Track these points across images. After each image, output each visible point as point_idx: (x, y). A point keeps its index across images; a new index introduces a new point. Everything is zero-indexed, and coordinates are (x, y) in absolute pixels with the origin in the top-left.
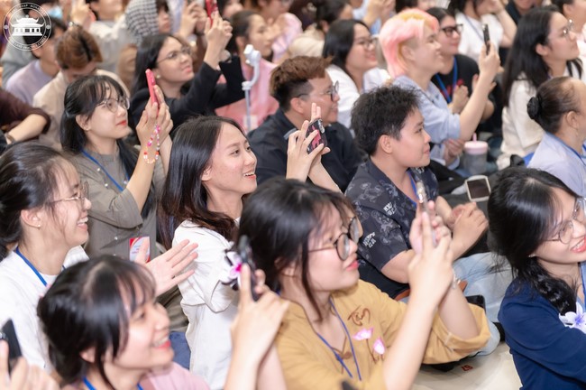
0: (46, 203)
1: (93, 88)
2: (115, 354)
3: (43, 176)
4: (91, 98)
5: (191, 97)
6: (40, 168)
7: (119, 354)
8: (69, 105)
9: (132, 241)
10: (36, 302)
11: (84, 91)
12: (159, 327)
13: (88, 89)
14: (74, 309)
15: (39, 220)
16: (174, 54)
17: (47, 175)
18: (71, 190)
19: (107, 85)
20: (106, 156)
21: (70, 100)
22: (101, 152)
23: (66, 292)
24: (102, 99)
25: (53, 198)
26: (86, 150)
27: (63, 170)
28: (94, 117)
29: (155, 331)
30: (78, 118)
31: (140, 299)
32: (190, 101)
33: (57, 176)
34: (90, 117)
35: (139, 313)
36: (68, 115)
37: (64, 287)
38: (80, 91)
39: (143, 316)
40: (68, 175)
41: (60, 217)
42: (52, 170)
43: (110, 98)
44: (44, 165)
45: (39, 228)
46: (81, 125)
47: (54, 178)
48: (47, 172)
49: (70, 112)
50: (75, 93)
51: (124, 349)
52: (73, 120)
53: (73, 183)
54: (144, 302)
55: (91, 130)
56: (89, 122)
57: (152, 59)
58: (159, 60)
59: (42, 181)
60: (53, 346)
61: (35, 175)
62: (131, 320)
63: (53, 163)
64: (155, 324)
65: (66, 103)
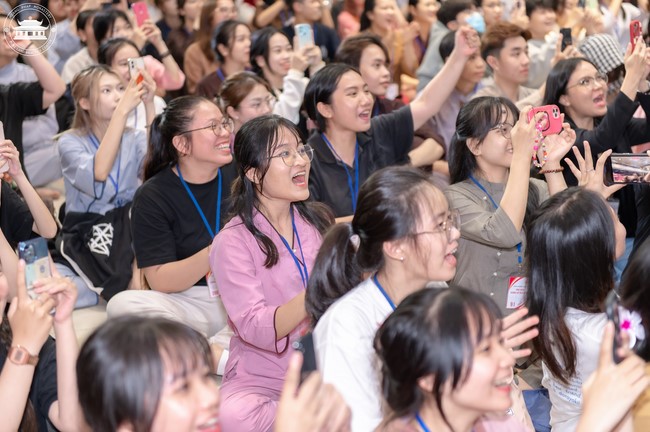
0: (409, 236)
1: (488, 110)
2: (454, 385)
3: (405, 205)
4: (484, 121)
5: (602, 130)
6: (402, 197)
7: (459, 384)
8: (461, 126)
9: (512, 280)
10: (376, 327)
11: (479, 112)
12: (503, 364)
13: (483, 111)
14: (415, 334)
15: (403, 251)
16: (587, 80)
17: (409, 205)
18: (435, 219)
19: (503, 109)
20: (495, 184)
21: (462, 121)
22: (490, 180)
23: (409, 314)
24: (497, 123)
25: (415, 230)
26: (474, 176)
27: (427, 199)
28: (487, 141)
29: (498, 368)
30: (469, 141)
31: (487, 330)
32: (601, 134)
33: (420, 206)
34: (481, 141)
35: (484, 344)
36: (459, 137)
37: (408, 309)
38: (474, 112)
39: (488, 349)
40: (432, 204)
41: (423, 251)
42: (416, 199)
43: (505, 123)
44: (407, 193)
45: (402, 261)
46: (471, 149)
47: (417, 207)
48: (410, 201)
49: (460, 134)
50: (468, 115)
51: (465, 380)
52: (463, 144)
53: (437, 211)
54: (491, 334)
55: (481, 156)
56: (480, 147)
57: (561, 84)
58: (569, 85)
59: (405, 211)
60: (386, 368)
61: (397, 203)
62: (476, 350)
63: (416, 191)
64: (499, 360)
65: (457, 125)
